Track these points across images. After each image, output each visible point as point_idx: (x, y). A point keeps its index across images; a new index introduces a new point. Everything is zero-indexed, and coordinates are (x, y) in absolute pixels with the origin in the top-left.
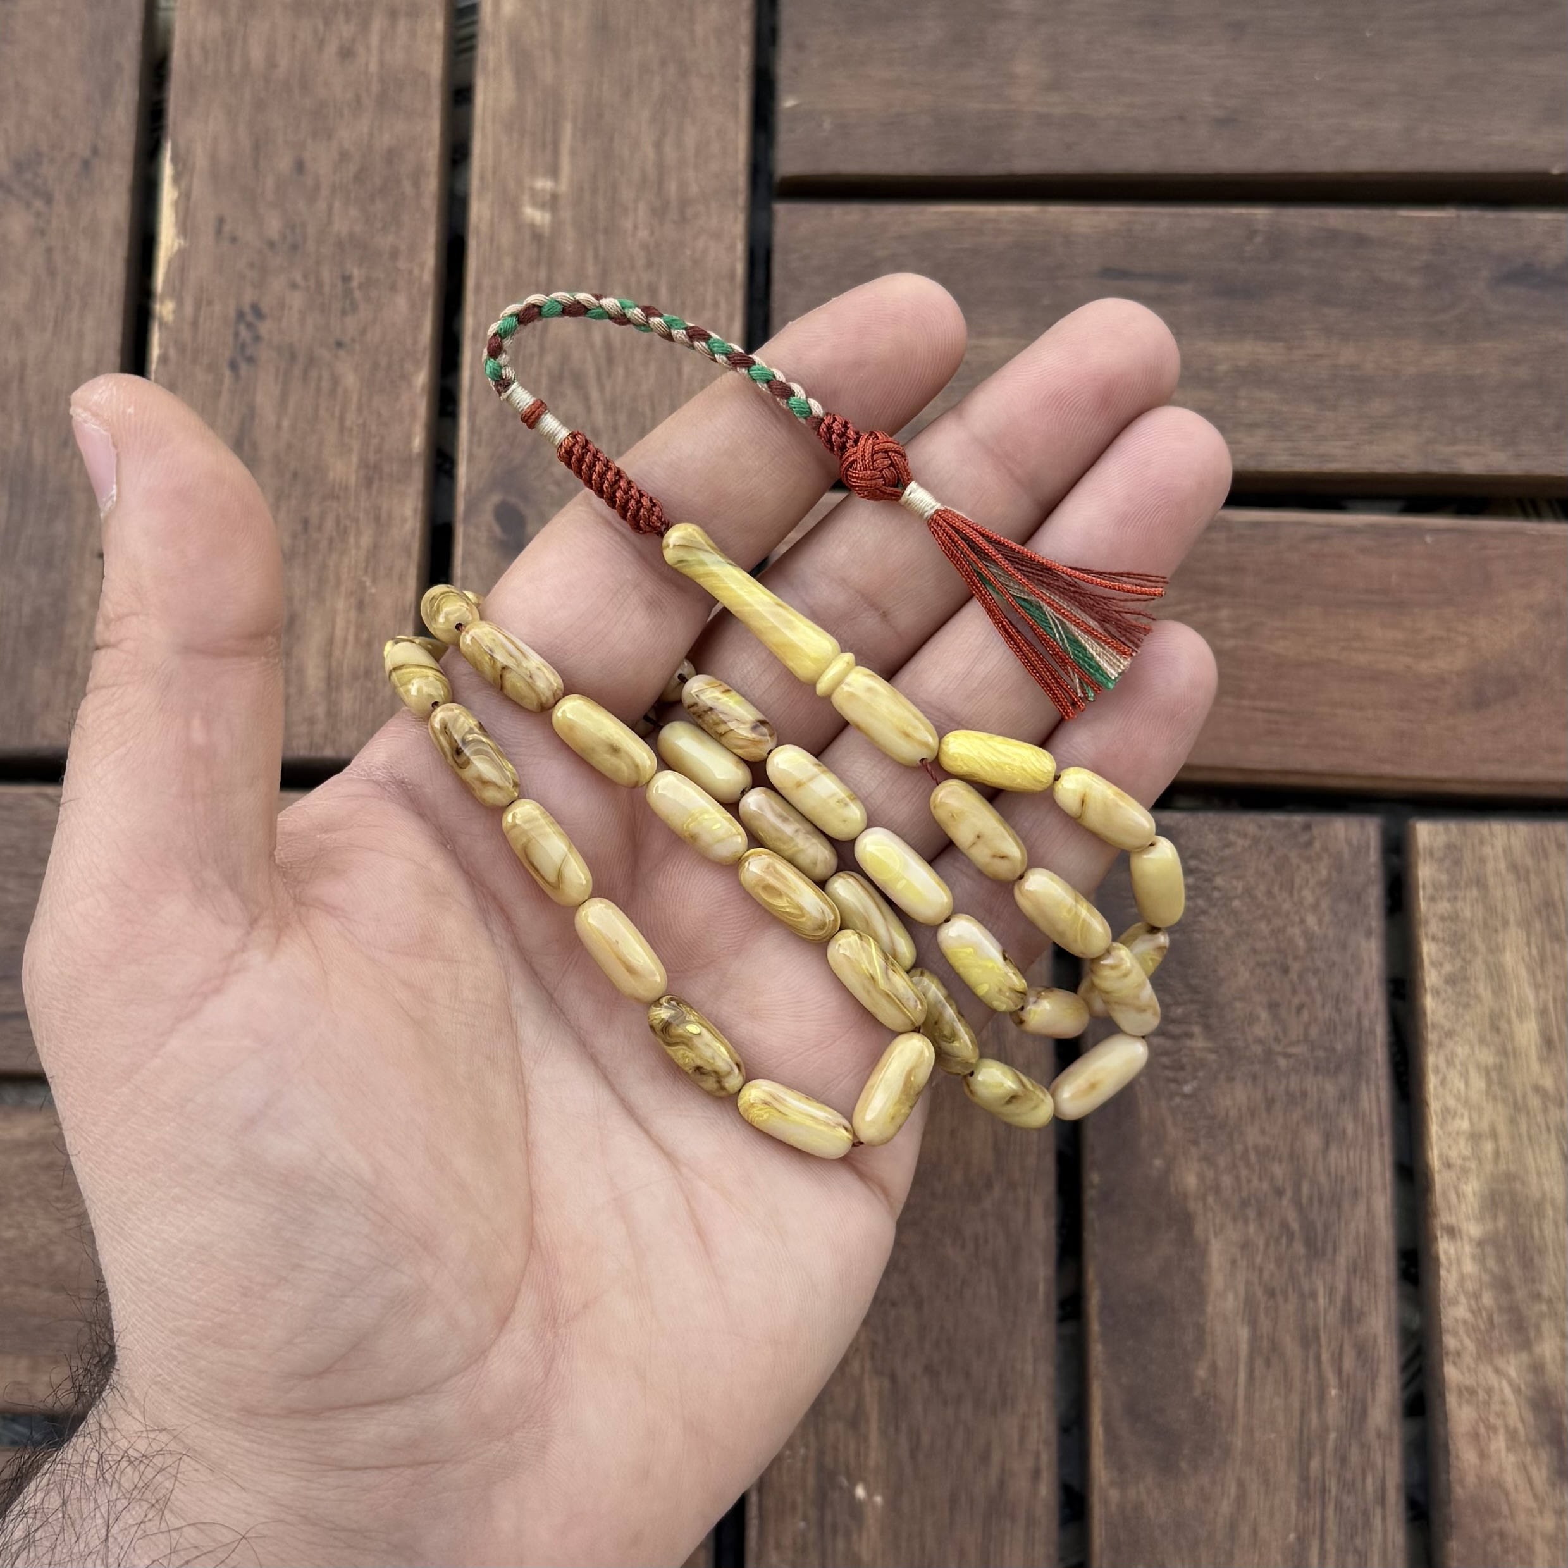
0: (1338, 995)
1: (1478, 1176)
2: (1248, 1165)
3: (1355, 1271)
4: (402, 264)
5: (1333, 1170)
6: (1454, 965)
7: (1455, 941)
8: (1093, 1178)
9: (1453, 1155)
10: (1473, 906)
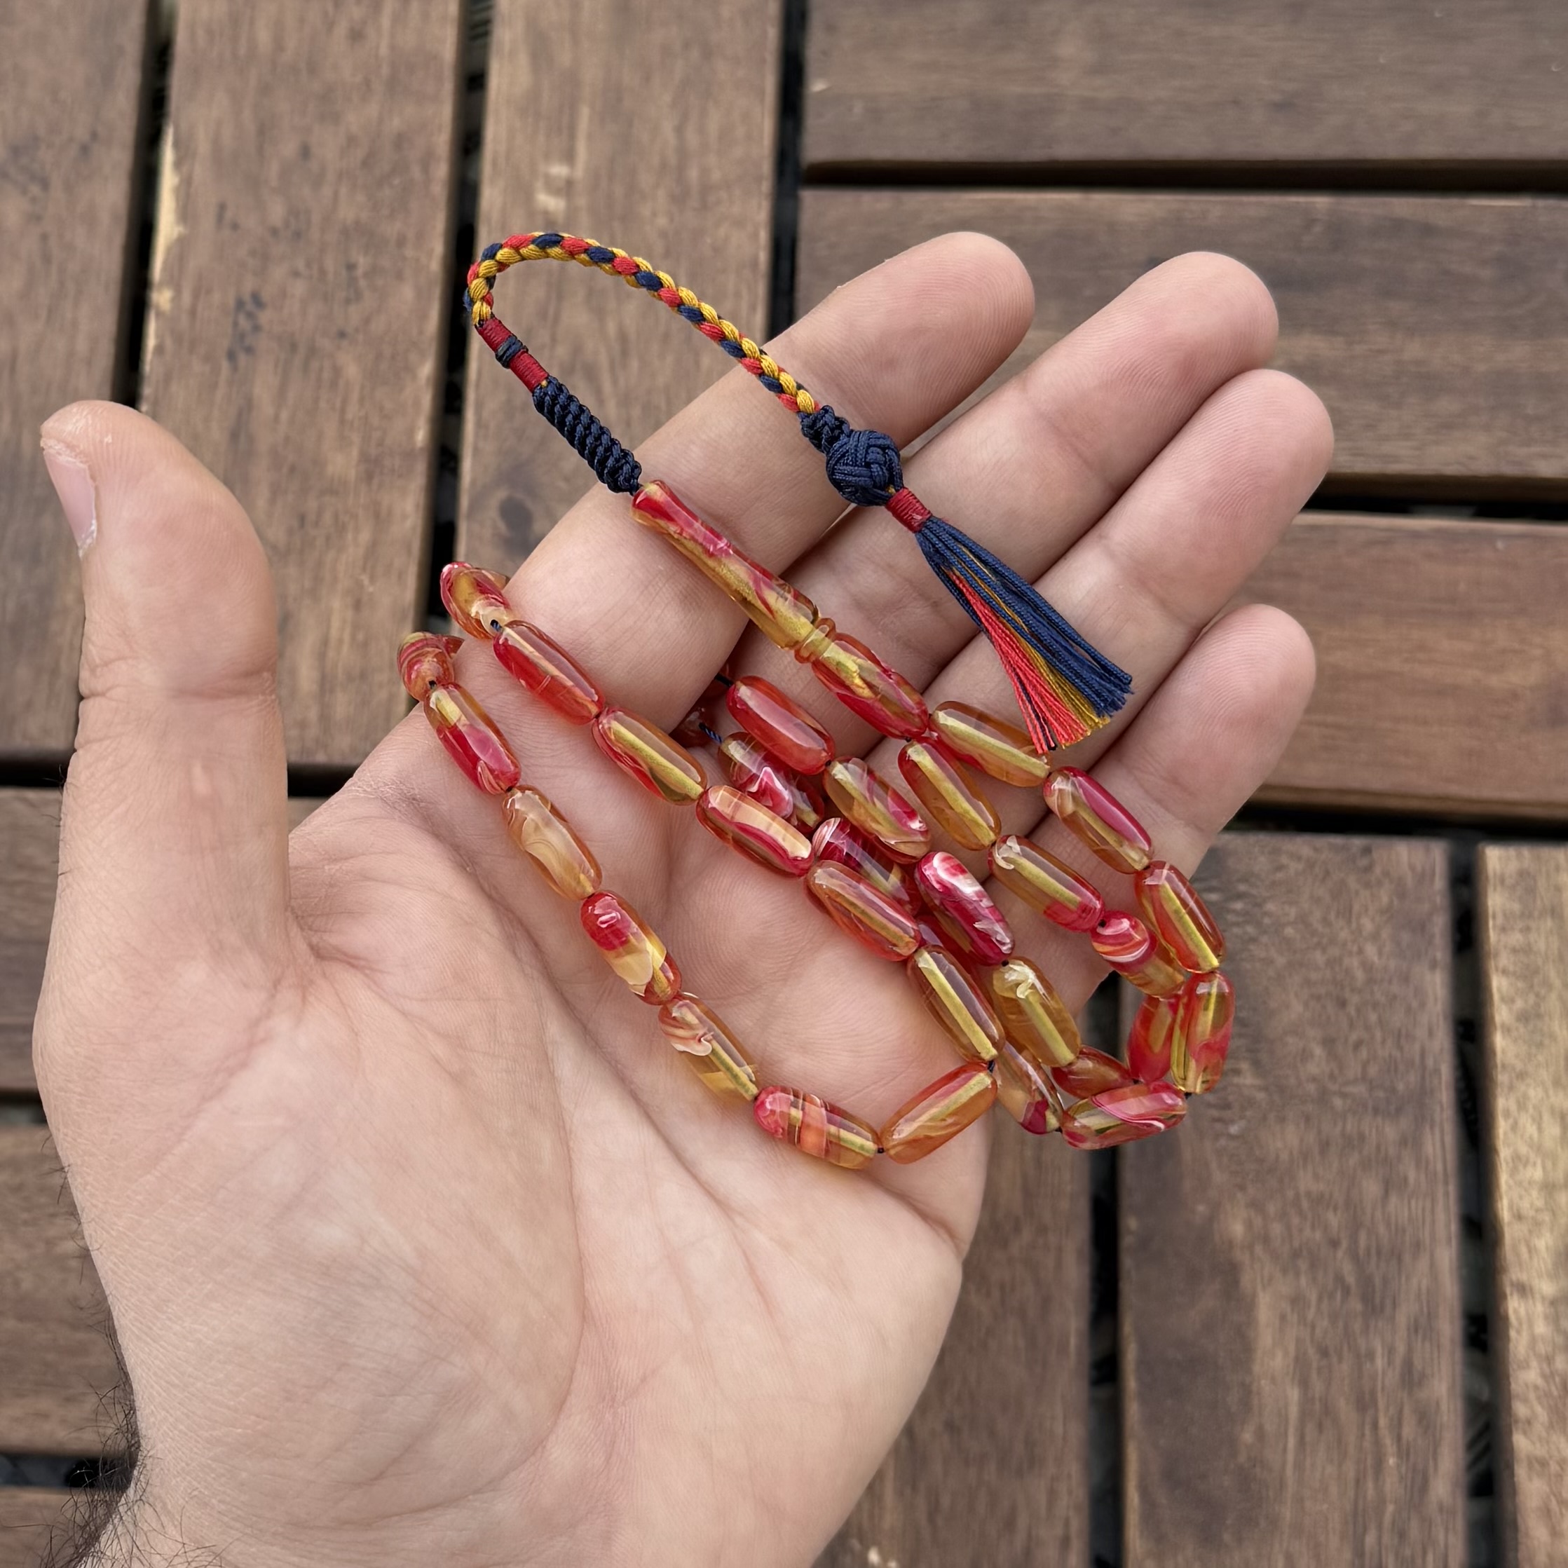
0: (1400, 1031)
1: (1552, 1231)
2: (1301, 1213)
3: (1416, 1331)
4: (409, 252)
5: (1393, 1219)
6: (1526, 1001)
7: (1529, 975)
8: (1131, 1224)
9: (1525, 1205)
10: (1547, 938)
